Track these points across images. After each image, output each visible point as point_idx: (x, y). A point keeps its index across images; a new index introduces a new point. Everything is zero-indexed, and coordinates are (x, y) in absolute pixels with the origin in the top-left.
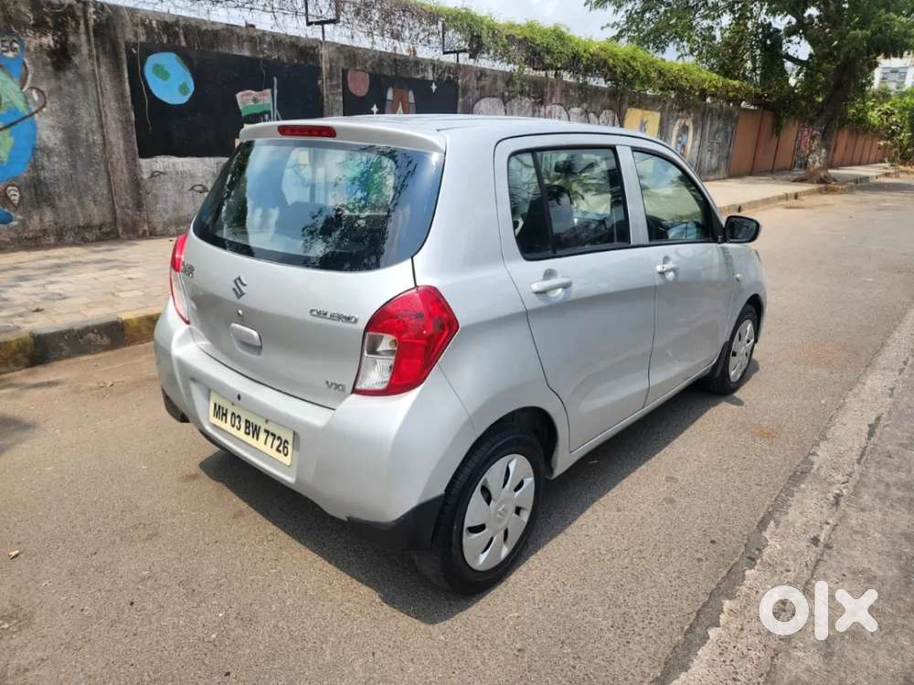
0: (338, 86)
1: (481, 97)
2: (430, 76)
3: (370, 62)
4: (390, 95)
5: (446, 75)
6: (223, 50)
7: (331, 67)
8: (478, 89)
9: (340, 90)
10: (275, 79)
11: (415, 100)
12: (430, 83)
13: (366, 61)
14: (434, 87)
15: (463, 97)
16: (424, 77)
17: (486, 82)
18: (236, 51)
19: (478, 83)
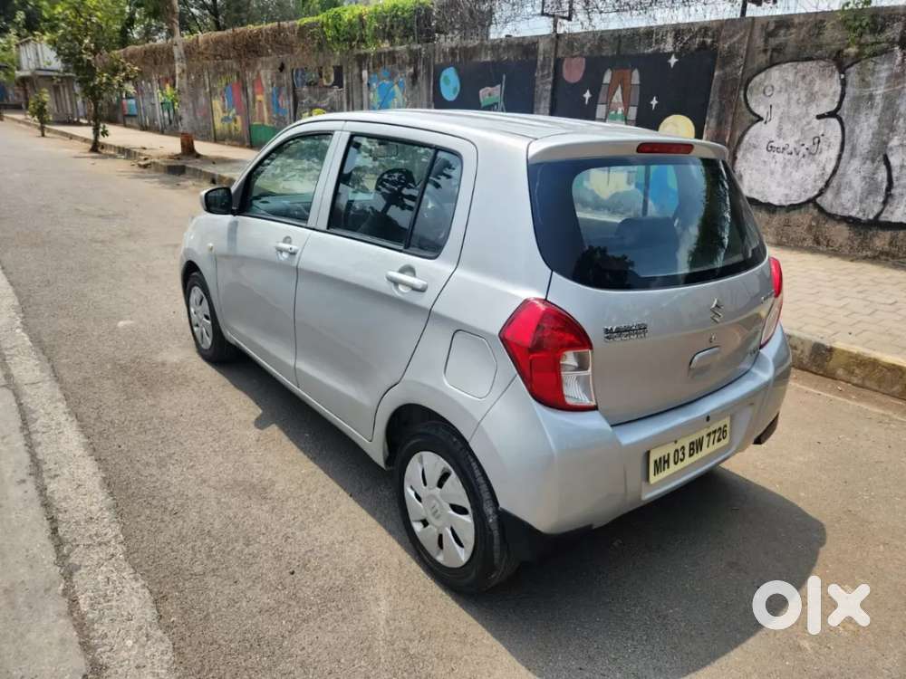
0: (548, 75)
1: (772, 64)
2: (669, 47)
3: (589, 45)
4: (607, 78)
5: (698, 40)
6: (476, 59)
7: (544, 58)
8: (765, 51)
9: (551, 79)
10: (504, 77)
11: (641, 80)
12: (669, 55)
13: (583, 46)
14: (673, 60)
15: (722, 67)
16: (659, 49)
17: (790, 38)
18: (483, 59)
19: (766, 41)
